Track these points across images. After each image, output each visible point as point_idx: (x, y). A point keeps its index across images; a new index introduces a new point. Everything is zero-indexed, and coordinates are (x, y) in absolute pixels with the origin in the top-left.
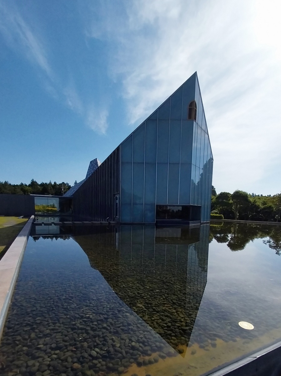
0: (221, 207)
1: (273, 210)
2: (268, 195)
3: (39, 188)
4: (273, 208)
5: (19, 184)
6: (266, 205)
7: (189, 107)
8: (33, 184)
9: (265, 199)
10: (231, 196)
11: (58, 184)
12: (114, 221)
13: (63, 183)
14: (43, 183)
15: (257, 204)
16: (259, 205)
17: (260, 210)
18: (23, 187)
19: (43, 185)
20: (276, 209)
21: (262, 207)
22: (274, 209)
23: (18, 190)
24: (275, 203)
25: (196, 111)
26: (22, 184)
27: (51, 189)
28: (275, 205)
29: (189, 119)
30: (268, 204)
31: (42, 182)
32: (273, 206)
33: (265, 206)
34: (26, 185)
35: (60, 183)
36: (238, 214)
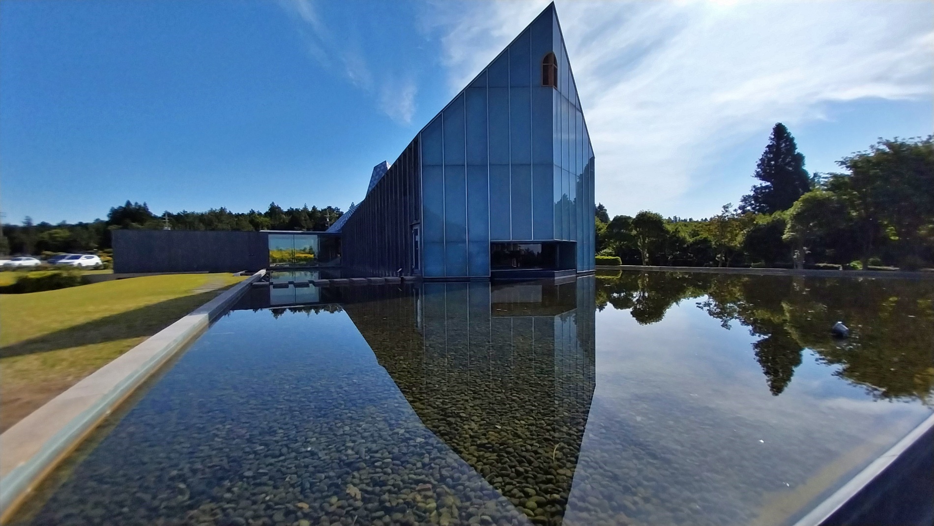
0: (618, 243)
1: (710, 247)
2: (702, 219)
3: (284, 219)
4: (710, 241)
5: (246, 212)
6: (698, 237)
7: (544, 63)
8: (274, 211)
9: (695, 226)
10: (632, 223)
11: (320, 210)
12: (411, 275)
13: (329, 207)
14: (293, 209)
15: (682, 234)
16: (684, 238)
17: (688, 246)
18: (253, 218)
19: (291, 212)
20: (716, 244)
21: (691, 240)
22: (713, 243)
23: (245, 223)
24: (714, 233)
25: (556, 70)
26: (252, 212)
27: (306, 220)
28: (715, 236)
29: (544, 84)
30: (702, 234)
31: (291, 208)
32: (710, 238)
33: (695, 238)
34: (260, 214)
35: (323, 208)
36: (647, 255)
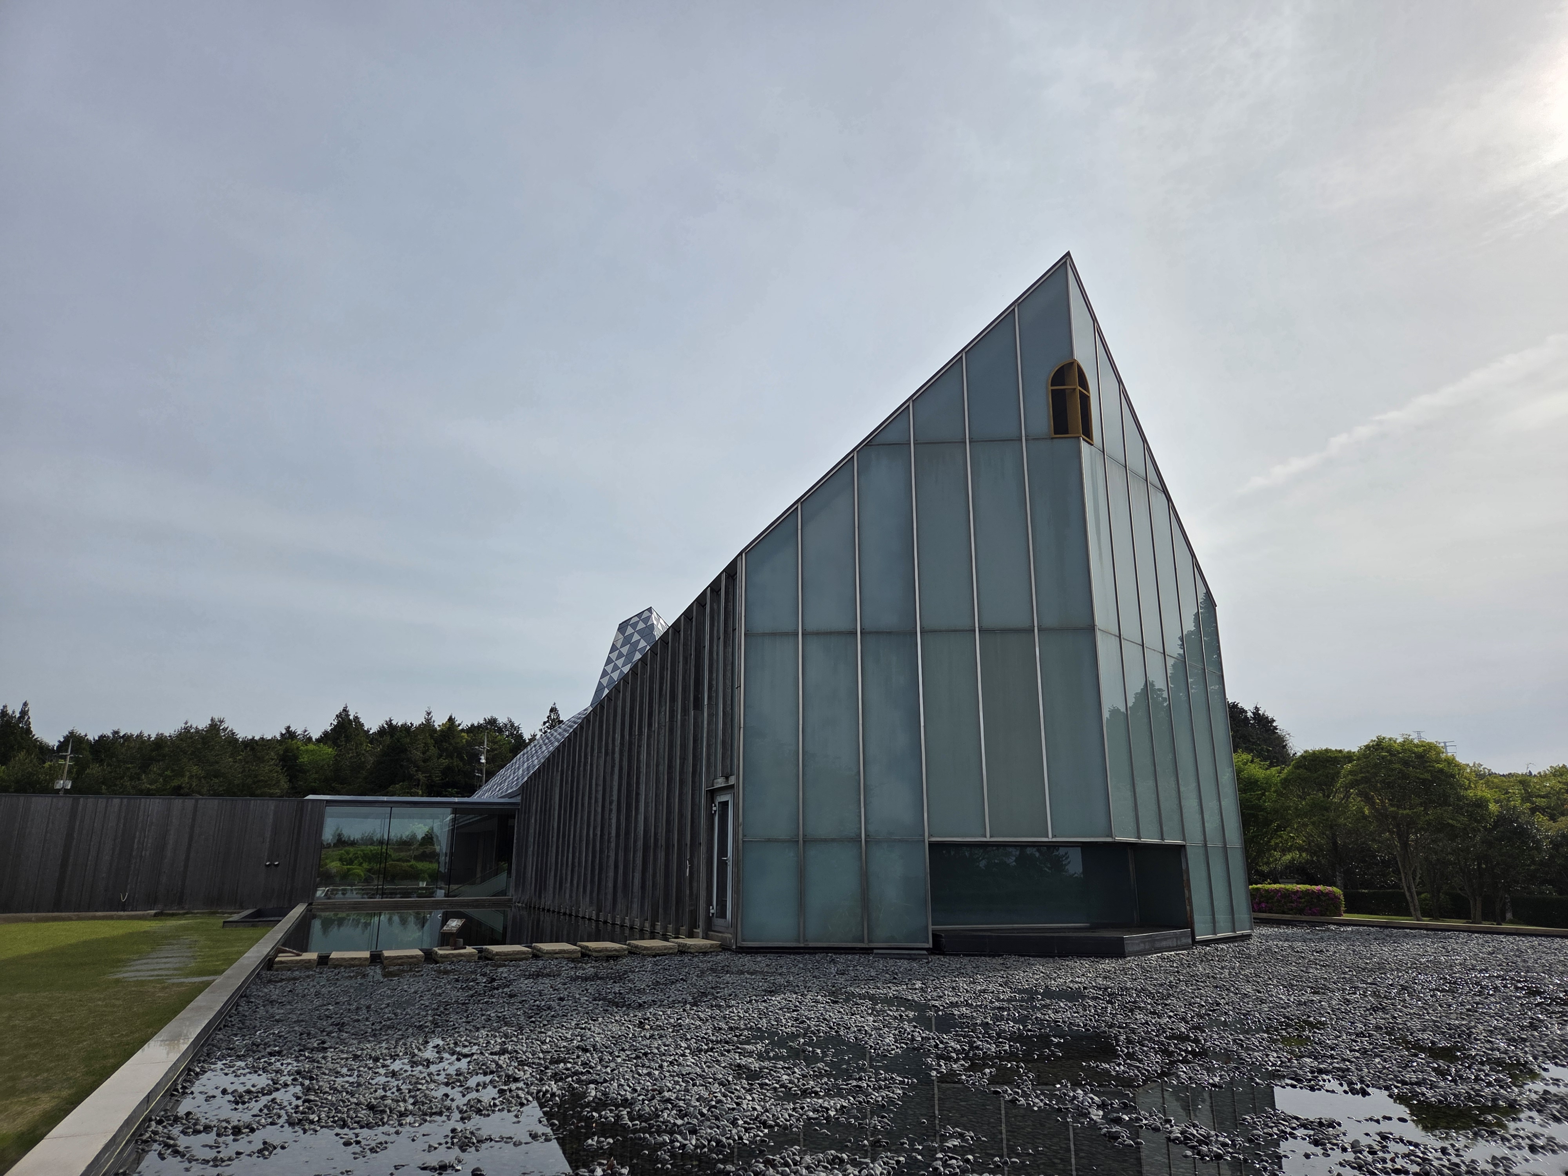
7: (1052, 385)
8: (345, 731)
11: (466, 728)
12: (706, 937)
13: (492, 721)
14: (394, 725)
18: (292, 750)
19: (387, 734)
23: (268, 769)
25: (1085, 400)
26: (289, 735)
29: (1055, 433)
31: (390, 722)
34: (308, 740)
35: (475, 722)
